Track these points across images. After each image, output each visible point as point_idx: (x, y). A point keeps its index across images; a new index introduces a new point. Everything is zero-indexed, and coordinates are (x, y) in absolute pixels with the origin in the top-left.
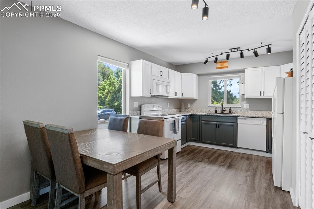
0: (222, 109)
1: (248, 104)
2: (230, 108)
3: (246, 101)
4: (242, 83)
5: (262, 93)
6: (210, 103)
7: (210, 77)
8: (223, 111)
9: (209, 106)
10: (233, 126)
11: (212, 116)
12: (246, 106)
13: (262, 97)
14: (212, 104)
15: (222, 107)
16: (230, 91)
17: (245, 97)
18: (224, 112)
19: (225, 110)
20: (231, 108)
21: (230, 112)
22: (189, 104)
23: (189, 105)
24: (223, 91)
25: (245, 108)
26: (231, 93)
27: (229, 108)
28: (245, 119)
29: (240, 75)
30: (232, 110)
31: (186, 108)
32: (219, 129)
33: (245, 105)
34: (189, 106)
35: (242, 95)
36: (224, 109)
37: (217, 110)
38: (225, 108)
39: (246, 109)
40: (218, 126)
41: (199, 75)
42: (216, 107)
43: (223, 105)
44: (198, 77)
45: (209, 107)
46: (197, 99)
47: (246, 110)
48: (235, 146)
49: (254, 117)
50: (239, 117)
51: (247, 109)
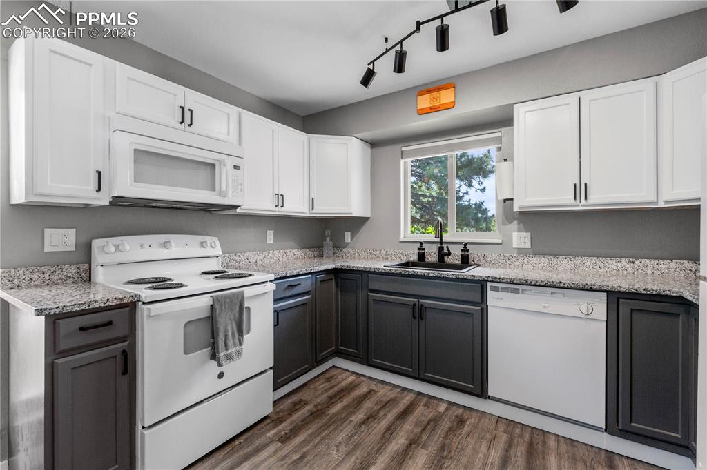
0: (441, 249)
1: (524, 234)
2: (465, 245)
3: (519, 224)
4: (505, 160)
5: (581, 190)
6: (406, 231)
7: (403, 149)
8: (442, 254)
9: (402, 238)
10: (470, 314)
11: (400, 275)
12: (520, 239)
13: (581, 205)
14: (412, 232)
15: (441, 242)
16: (482, 203)
17: (516, 209)
18: (448, 260)
19: (449, 254)
20: (468, 247)
21: (466, 261)
22: (346, 233)
23: (348, 237)
24: (467, 203)
25: (515, 246)
26: (483, 207)
27: (462, 247)
28: (516, 291)
29: (499, 134)
30: (474, 252)
31: (338, 245)
32: (422, 323)
33: (515, 235)
34: (346, 241)
35: (505, 201)
36: (446, 251)
37: (424, 253)
38: (449, 246)
39: (519, 249)
40: (419, 312)
41: (373, 144)
42: (421, 243)
43: (444, 235)
44: (369, 150)
45: (401, 242)
46: (368, 219)
47: (519, 254)
48: (481, 391)
49: (554, 287)
50: (492, 281)
51: (521, 252)
